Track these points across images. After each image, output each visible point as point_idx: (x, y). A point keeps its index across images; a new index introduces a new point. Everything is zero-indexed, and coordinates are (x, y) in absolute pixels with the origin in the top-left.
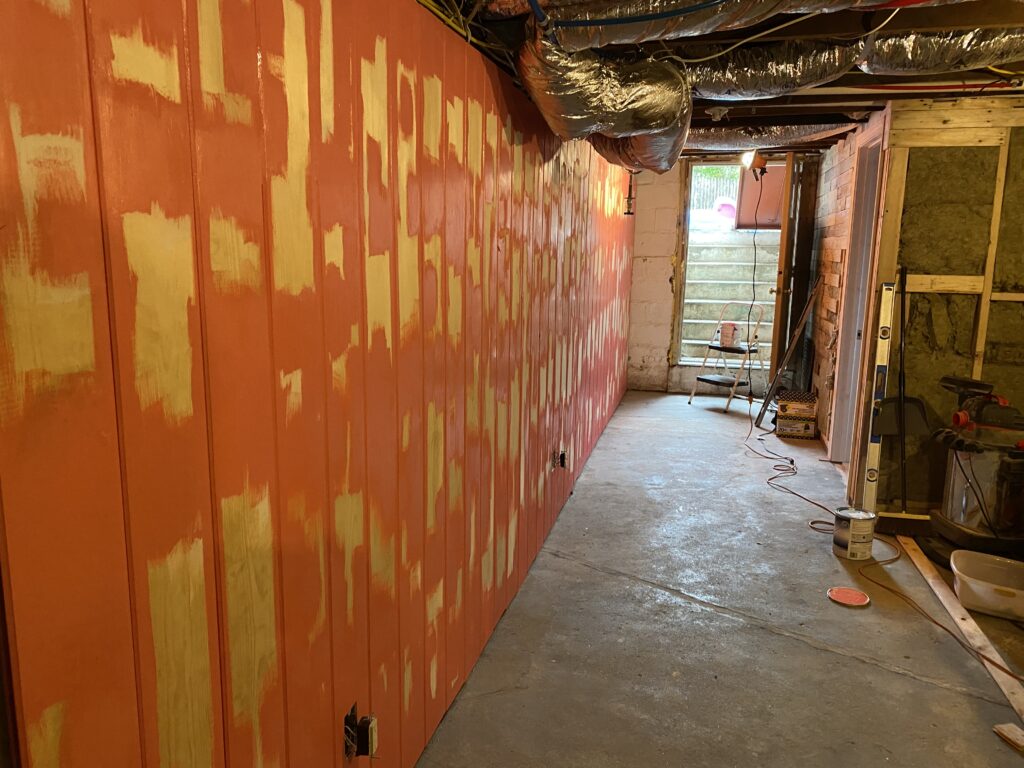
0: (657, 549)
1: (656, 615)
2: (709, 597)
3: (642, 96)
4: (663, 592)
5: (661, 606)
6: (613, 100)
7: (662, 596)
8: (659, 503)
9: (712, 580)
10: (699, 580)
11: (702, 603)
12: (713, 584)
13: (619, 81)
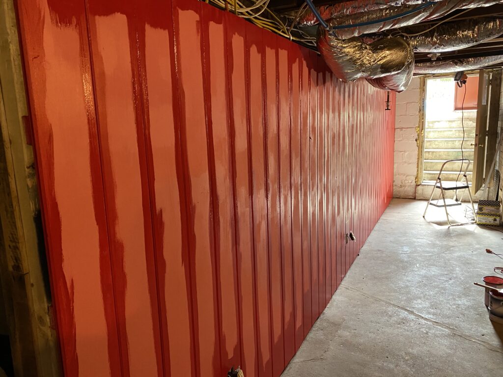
0: (402, 288)
1: (399, 324)
2: (429, 316)
3: (385, 57)
4: (404, 311)
5: (403, 319)
6: (368, 60)
7: (403, 314)
8: (406, 262)
9: (432, 306)
10: (424, 306)
11: (426, 319)
12: (433, 309)
13: (372, 50)
